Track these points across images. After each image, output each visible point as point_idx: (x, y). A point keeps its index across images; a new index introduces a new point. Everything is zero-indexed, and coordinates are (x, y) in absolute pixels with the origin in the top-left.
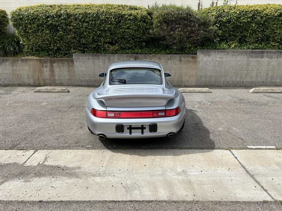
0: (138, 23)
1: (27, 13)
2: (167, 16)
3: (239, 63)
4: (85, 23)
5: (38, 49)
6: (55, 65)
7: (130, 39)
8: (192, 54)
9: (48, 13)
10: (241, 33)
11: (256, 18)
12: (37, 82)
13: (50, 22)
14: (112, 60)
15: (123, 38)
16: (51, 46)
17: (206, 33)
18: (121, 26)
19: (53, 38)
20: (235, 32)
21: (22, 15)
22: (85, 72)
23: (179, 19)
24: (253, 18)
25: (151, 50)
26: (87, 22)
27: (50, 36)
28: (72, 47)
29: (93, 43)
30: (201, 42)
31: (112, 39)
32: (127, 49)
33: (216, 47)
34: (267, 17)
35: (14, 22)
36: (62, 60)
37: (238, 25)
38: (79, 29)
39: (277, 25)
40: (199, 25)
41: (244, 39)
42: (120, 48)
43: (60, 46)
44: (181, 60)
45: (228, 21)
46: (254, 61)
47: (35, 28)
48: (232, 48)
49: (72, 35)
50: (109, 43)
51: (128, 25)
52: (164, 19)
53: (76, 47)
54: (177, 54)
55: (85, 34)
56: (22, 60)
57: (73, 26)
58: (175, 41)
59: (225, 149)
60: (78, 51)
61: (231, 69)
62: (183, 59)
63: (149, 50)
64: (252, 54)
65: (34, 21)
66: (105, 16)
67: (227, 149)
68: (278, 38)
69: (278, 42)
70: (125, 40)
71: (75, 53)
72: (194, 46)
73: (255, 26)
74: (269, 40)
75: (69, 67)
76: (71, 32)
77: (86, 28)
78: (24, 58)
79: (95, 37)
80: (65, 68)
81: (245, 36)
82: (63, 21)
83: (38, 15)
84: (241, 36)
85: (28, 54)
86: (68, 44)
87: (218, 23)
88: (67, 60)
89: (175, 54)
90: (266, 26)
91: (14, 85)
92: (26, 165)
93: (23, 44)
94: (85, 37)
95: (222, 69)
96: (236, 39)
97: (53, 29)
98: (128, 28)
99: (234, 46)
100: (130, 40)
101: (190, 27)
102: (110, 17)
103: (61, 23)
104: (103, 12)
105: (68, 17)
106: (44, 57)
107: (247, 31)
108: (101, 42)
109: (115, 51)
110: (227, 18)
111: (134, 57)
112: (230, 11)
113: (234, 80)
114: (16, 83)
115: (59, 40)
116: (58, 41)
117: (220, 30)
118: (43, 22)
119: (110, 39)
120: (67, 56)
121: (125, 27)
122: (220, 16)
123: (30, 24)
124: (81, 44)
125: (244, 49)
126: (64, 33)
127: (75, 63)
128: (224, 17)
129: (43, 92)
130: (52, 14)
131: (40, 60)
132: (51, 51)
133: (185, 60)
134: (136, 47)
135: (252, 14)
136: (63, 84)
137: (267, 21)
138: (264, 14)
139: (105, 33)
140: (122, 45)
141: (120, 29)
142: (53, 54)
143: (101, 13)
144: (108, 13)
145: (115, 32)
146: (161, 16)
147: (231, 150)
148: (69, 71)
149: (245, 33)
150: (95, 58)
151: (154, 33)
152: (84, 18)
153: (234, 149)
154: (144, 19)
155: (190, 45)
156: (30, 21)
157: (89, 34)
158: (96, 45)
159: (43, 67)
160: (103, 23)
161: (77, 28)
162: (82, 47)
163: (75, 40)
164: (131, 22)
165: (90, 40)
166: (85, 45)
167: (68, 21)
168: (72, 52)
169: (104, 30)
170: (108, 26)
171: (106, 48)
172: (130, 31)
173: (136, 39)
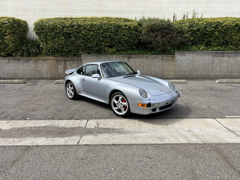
0: (132, 32)
1: (48, 24)
2: (153, 26)
3: (207, 61)
4: (91, 31)
5: (54, 51)
6: (68, 63)
7: (124, 43)
8: (172, 54)
9: (64, 24)
10: (207, 39)
11: (218, 28)
12: (53, 76)
13: (66, 31)
14: (111, 59)
15: (119, 43)
16: (64, 49)
17: (182, 39)
18: (119, 34)
19: (66, 43)
20: (203, 38)
21: (44, 25)
23: (162, 28)
24: (216, 27)
25: (140, 52)
26: (93, 31)
27: (64, 42)
28: (80, 49)
29: (96, 47)
30: (178, 46)
31: (111, 44)
32: (121, 51)
33: (189, 49)
34: (227, 27)
35: (37, 31)
36: (73, 59)
37: (205, 33)
38: (87, 36)
40: (177, 33)
41: (209, 43)
42: (117, 50)
43: (71, 49)
44: (163, 59)
45: (198, 30)
46: (217, 59)
47: (54, 35)
48: (201, 50)
49: (81, 41)
50: (109, 46)
51: (124, 33)
52: (151, 29)
53: (83, 50)
54: (160, 54)
55: (91, 39)
56: (43, 60)
57: (82, 34)
58: (159, 45)
59: (211, 118)
60: (84, 52)
61: (200, 66)
62: (164, 58)
63: (138, 51)
64: (215, 55)
65: (53, 30)
66: (107, 26)
67: (212, 118)
68: (235, 43)
69: (235, 45)
70: (120, 44)
71: (83, 54)
72: (173, 48)
73: (218, 34)
74: (228, 44)
75: (78, 65)
76: (81, 38)
77: (92, 35)
78: (43, 58)
79: (98, 42)
80: (75, 65)
82: (75, 30)
83: (56, 26)
84: (208, 41)
85: (46, 55)
86: (77, 47)
87: (190, 31)
88: (77, 59)
90: (225, 34)
91: (35, 79)
92: (88, 128)
93: (43, 47)
94: (90, 42)
95: (194, 66)
96: (203, 43)
97: (67, 36)
98: (124, 35)
99: (203, 48)
101: (170, 34)
102: (110, 27)
104: (105, 23)
105: (79, 27)
106: (58, 57)
107: (212, 37)
108: (102, 46)
109: (113, 52)
110: (197, 28)
111: (128, 57)
112: (199, 23)
113: (203, 74)
114: (37, 77)
115: (71, 45)
116: (70, 45)
117: (192, 36)
118: (60, 31)
119: (109, 43)
120: (76, 56)
121: (121, 34)
122: (192, 26)
123: (50, 32)
124: (87, 47)
125: (209, 51)
126: (75, 39)
127: (83, 62)
128: (195, 27)
129: (61, 84)
130: (67, 25)
131: (57, 60)
132: (64, 52)
133: (166, 59)
134: (128, 49)
135: (215, 25)
137: (226, 30)
138: (225, 25)
139: (106, 39)
140: (118, 48)
141: (118, 36)
142: (65, 54)
143: (104, 24)
144: (109, 25)
145: (114, 38)
146: (149, 26)
147: (215, 119)
150: (99, 58)
151: (143, 39)
152: (91, 28)
153: (217, 118)
154: (136, 29)
155: (170, 48)
156: (50, 30)
157: (94, 40)
158: (99, 48)
159: (58, 65)
160: (105, 32)
161: (85, 36)
162: (88, 49)
163: (83, 44)
164: (126, 31)
165: (94, 44)
166: (91, 48)
167: (79, 30)
168: (80, 54)
169: (105, 37)
170: (109, 34)
171: (106, 51)
172: (125, 37)
173: (129, 44)
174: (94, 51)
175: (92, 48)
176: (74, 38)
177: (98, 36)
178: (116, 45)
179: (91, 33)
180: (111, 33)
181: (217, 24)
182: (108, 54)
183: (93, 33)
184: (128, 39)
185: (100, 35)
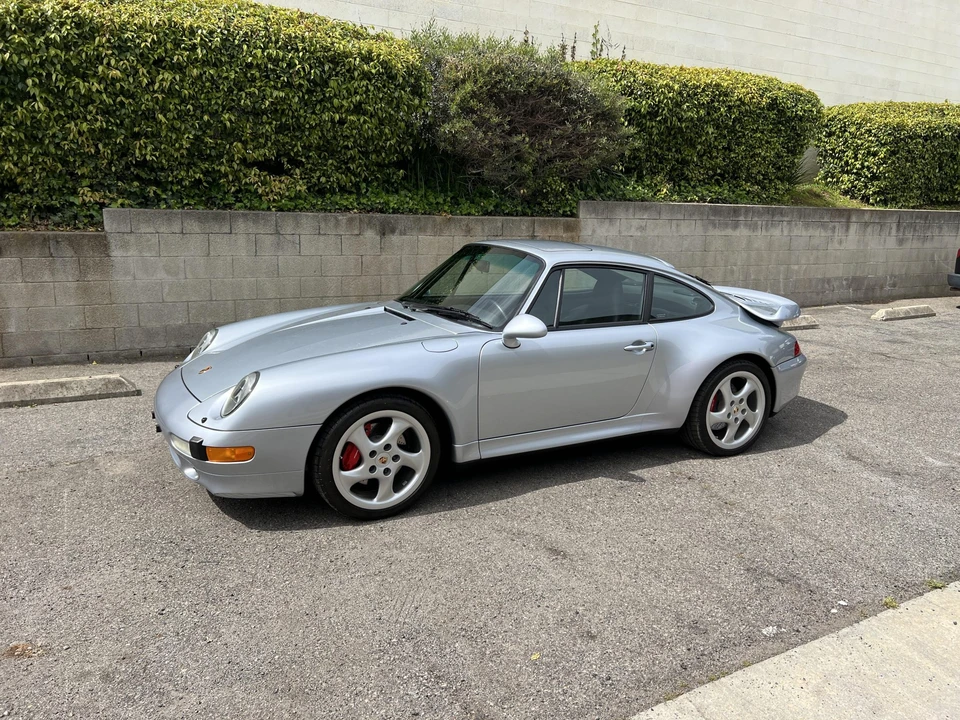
0: (396, 94)
2: (500, 77)
3: (686, 244)
4: (164, 68)
7: (353, 152)
8: (564, 215)
10: (677, 151)
11: (716, 110)
14: (287, 237)
15: (328, 147)
18: (330, 99)
22: (166, 290)
23: (537, 91)
24: (710, 107)
26: (179, 68)
28: (84, 176)
29: (190, 165)
31: (278, 151)
34: (743, 108)
36: (46, 240)
37: (673, 128)
38: (132, 96)
39: (762, 133)
42: (309, 188)
43: (16, 170)
44: (533, 236)
45: (650, 113)
46: (717, 237)
49: (91, 122)
51: (358, 97)
52: (491, 88)
53: (103, 178)
55: (162, 119)
57: (103, 78)
60: (115, 195)
62: (539, 232)
64: (712, 218)
66: (264, 49)
68: (760, 172)
69: (759, 183)
70: (331, 154)
71: (103, 205)
72: (572, 186)
73: (714, 134)
74: (739, 177)
75: (83, 270)
76: (90, 108)
77: (170, 93)
79: (204, 134)
80: (61, 277)
81: (684, 163)
82: (53, 53)
84: (677, 161)
86: (65, 163)
87: (625, 116)
88: (67, 239)
89: (512, 215)
90: (735, 134)
94: (156, 135)
96: (662, 169)
98: (358, 109)
99: (668, 191)
100: (353, 159)
101: (569, 122)
102: (285, 58)
103: (42, 65)
104: (252, 32)
105: (80, 36)
107: (694, 146)
108: (231, 160)
109: (291, 199)
110: (649, 102)
111: (378, 223)
115: (19, 144)
116: (11, 144)
119: (270, 149)
120: (56, 219)
121: (344, 103)
124: (129, 166)
125: (691, 201)
126: (52, 109)
127: (116, 253)
128: (641, 96)
133: (547, 235)
135: (707, 95)
136: (51, 353)
137: (741, 120)
138: (737, 100)
139: (255, 124)
141: (325, 108)
144: (277, 42)
145: (302, 120)
146: (481, 72)
148: (85, 291)
149: (687, 152)
150: (216, 228)
151: (453, 136)
152: (166, 51)
155: (563, 185)
157: (177, 124)
158: (206, 173)
160: (253, 79)
161: (122, 91)
162: (138, 178)
163: (105, 145)
164: (371, 88)
165: (178, 150)
166: (152, 170)
167: (79, 54)
168: (84, 203)
169: (254, 108)
170: (275, 93)
171: (253, 188)
172: (362, 120)
173: (374, 156)
174: (175, 188)
175: (163, 169)
176: (46, 102)
177: (209, 100)
178: (308, 157)
179: (161, 77)
180: (287, 90)
181: (713, 92)
182: (269, 209)
183: (178, 78)
184: (376, 129)
185: (219, 98)
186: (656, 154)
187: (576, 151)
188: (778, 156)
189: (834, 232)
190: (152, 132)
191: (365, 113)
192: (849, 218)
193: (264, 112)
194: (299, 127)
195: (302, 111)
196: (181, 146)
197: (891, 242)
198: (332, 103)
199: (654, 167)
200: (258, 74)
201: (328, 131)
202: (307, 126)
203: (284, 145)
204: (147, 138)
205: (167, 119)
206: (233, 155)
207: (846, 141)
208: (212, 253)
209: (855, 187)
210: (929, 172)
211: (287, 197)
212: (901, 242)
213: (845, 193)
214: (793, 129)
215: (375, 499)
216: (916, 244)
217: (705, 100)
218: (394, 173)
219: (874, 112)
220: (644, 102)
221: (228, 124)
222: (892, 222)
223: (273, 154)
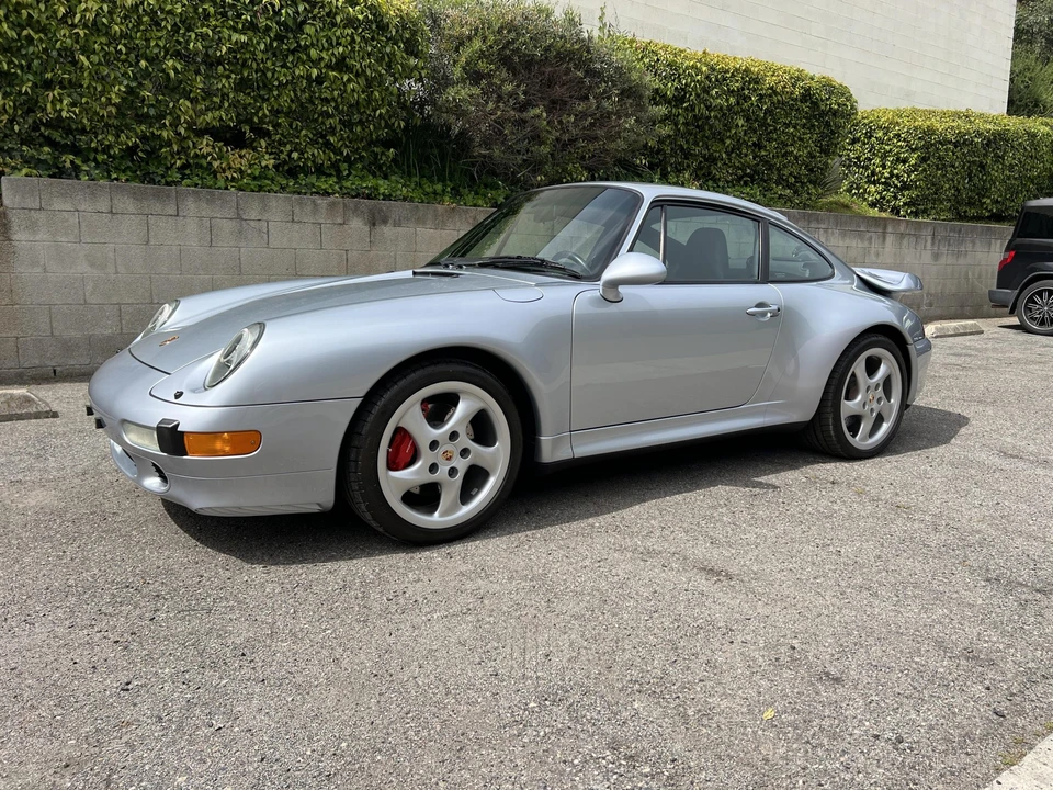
2: (512, 36)
10: (703, 146)
11: (746, 98)
14: (252, 223)
18: (306, 49)
20: (688, 141)
22: (89, 287)
23: (556, 56)
29: (120, 126)
31: (238, 115)
37: (700, 117)
39: (795, 128)
45: (676, 98)
50: (219, 134)
51: (341, 49)
52: (502, 49)
60: (18, 163)
69: (791, 186)
73: (744, 126)
77: (95, 28)
79: (140, 86)
81: (712, 160)
84: (704, 157)
90: (766, 129)
94: (74, 85)
98: (341, 64)
100: (332, 130)
101: (594, 96)
107: (722, 140)
108: (175, 124)
109: (254, 178)
110: (676, 84)
111: (366, 211)
119: (228, 111)
121: (324, 55)
124: (39, 124)
127: (20, 236)
128: (666, 78)
138: (768, 89)
139: (207, 77)
141: (299, 61)
145: (269, 74)
146: (490, 28)
149: (716, 148)
150: (157, 207)
151: (458, 105)
155: (585, 174)
157: (104, 71)
158: (143, 138)
162: (49, 141)
163: (5, 95)
164: (358, 39)
165: (104, 106)
166: (69, 132)
169: (207, 54)
170: (235, 37)
171: (204, 163)
172: (345, 79)
173: (359, 129)
174: (100, 157)
175: (83, 131)
177: (147, 40)
178: (277, 126)
179: (83, 6)
180: (250, 33)
181: (742, 78)
182: (226, 188)
183: (105, 7)
184: (363, 92)
185: (160, 38)
186: (682, 149)
187: (600, 133)
188: (811, 156)
189: (870, 243)
190: (70, 81)
191: (349, 69)
192: (885, 227)
193: (220, 61)
194: (265, 86)
195: (269, 63)
196: (109, 99)
197: (927, 257)
198: (309, 56)
199: (680, 164)
200: (212, 10)
201: (303, 91)
202: (276, 83)
203: (245, 108)
204: (62, 88)
205: (91, 63)
206: (179, 117)
207: (873, 147)
208: (152, 241)
209: (884, 198)
210: (959, 182)
211: (249, 175)
212: (936, 256)
213: (873, 205)
214: (827, 125)
215: (436, 514)
216: (951, 260)
217: (735, 86)
218: (383, 153)
219: (900, 117)
220: (670, 85)
221: (172, 74)
222: (927, 233)
223: (231, 119)
